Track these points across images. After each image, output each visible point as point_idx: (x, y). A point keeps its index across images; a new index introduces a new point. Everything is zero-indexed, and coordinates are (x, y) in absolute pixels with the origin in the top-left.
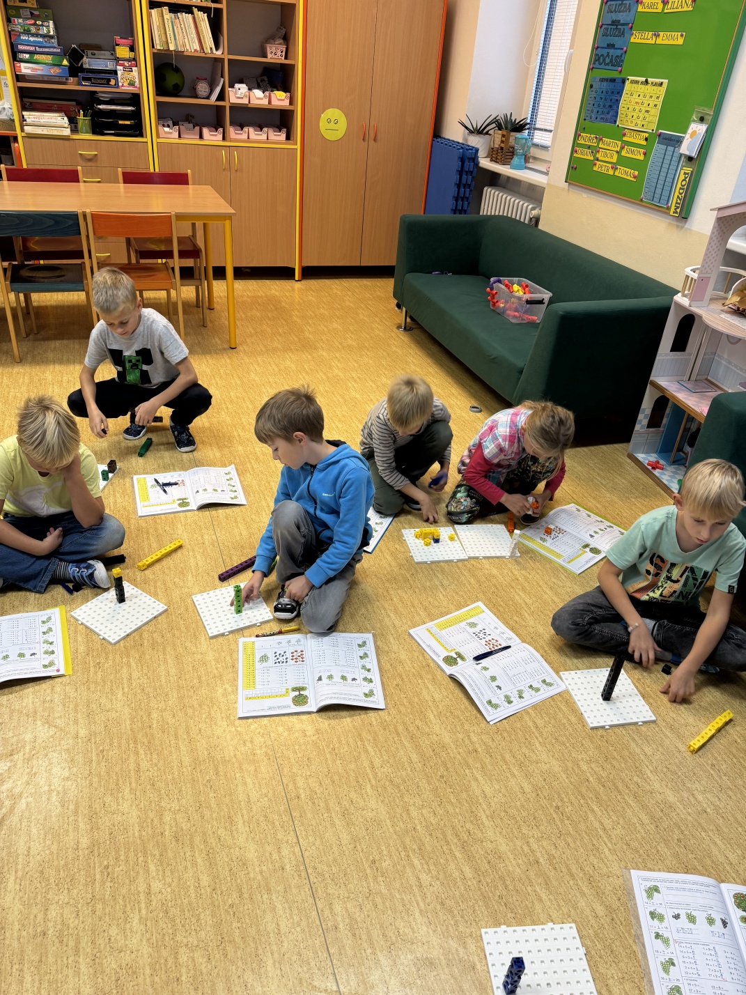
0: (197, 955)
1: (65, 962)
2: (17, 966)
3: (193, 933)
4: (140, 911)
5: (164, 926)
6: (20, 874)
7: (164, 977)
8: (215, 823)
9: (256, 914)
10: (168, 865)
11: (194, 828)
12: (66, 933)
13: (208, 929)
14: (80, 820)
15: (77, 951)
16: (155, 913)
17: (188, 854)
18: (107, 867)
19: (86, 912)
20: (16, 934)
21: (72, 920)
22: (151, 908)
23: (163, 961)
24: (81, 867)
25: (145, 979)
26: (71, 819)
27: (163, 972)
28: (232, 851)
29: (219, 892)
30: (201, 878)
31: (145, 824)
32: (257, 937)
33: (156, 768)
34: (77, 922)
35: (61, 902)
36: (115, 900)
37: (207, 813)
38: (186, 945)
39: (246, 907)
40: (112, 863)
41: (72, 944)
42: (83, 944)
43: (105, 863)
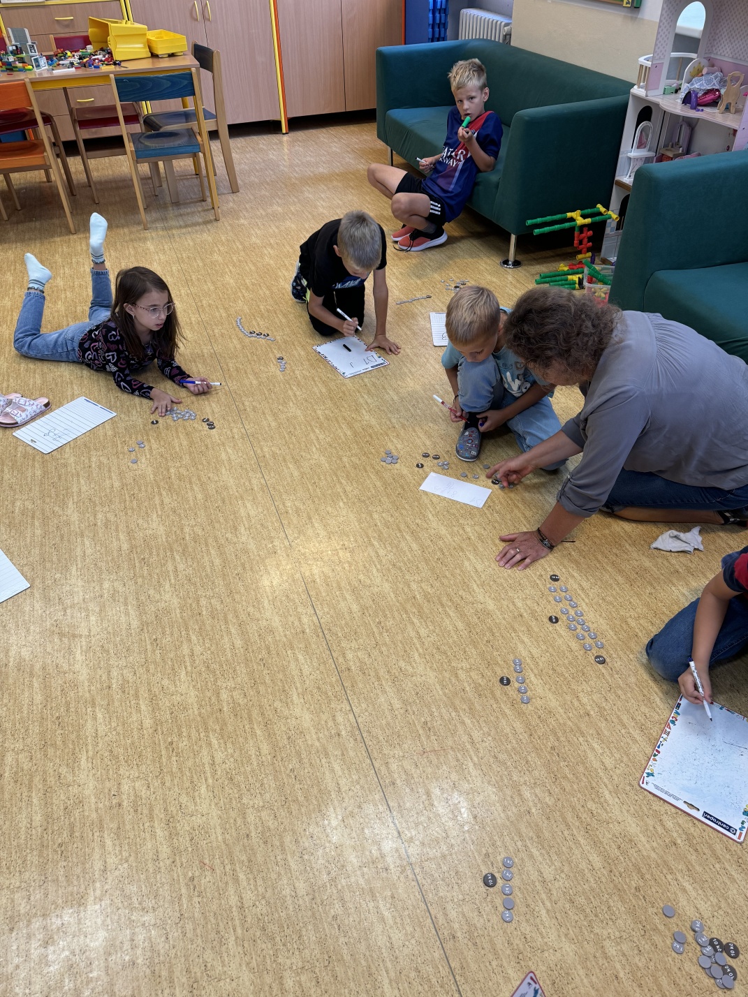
0: (264, 814)
1: (142, 828)
2: (98, 834)
3: (259, 796)
4: (206, 780)
5: (231, 791)
6: (91, 753)
7: (234, 835)
8: (270, 697)
9: (317, 776)
10: (229, 738)
11: (251, 703)
12: (139, 803)
13: (272, 791)
14: (141, 702)
15: (151, 819)
16: (220, 781)
17: (247, 727)
18: (171, 743)
19: (156, 784)
20: (93, 806)
21: (144, 792)
22: (216, 777)
23: (232, 821)
24: (147, 744)
25: (217, 837)
26: (132, 703)
27: (233, 831)
28: (289, 721)
29: (279, 759)
30: (261, 747)
31: (203, 703)
32: (318, 796)
33: (209, 652)
34: (148, 793)
35: (131, 777)
36: (182, 772)
37: (262, 688)
38: (253, 807)
39: (306, 771)
40: (175, 739)
41: (146, 811)
42: (156, 811)
43: (170, 740)
